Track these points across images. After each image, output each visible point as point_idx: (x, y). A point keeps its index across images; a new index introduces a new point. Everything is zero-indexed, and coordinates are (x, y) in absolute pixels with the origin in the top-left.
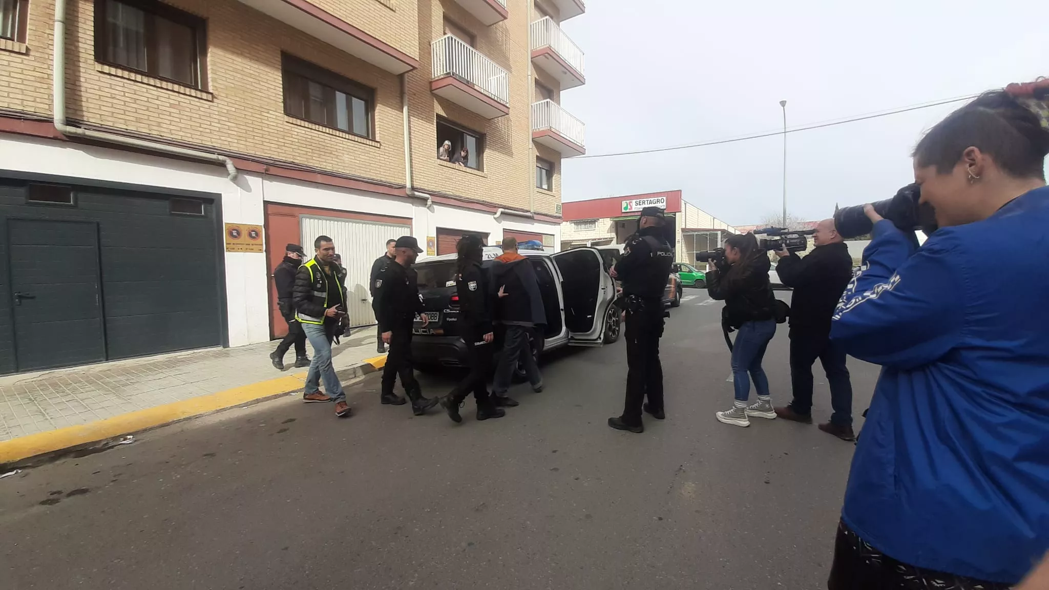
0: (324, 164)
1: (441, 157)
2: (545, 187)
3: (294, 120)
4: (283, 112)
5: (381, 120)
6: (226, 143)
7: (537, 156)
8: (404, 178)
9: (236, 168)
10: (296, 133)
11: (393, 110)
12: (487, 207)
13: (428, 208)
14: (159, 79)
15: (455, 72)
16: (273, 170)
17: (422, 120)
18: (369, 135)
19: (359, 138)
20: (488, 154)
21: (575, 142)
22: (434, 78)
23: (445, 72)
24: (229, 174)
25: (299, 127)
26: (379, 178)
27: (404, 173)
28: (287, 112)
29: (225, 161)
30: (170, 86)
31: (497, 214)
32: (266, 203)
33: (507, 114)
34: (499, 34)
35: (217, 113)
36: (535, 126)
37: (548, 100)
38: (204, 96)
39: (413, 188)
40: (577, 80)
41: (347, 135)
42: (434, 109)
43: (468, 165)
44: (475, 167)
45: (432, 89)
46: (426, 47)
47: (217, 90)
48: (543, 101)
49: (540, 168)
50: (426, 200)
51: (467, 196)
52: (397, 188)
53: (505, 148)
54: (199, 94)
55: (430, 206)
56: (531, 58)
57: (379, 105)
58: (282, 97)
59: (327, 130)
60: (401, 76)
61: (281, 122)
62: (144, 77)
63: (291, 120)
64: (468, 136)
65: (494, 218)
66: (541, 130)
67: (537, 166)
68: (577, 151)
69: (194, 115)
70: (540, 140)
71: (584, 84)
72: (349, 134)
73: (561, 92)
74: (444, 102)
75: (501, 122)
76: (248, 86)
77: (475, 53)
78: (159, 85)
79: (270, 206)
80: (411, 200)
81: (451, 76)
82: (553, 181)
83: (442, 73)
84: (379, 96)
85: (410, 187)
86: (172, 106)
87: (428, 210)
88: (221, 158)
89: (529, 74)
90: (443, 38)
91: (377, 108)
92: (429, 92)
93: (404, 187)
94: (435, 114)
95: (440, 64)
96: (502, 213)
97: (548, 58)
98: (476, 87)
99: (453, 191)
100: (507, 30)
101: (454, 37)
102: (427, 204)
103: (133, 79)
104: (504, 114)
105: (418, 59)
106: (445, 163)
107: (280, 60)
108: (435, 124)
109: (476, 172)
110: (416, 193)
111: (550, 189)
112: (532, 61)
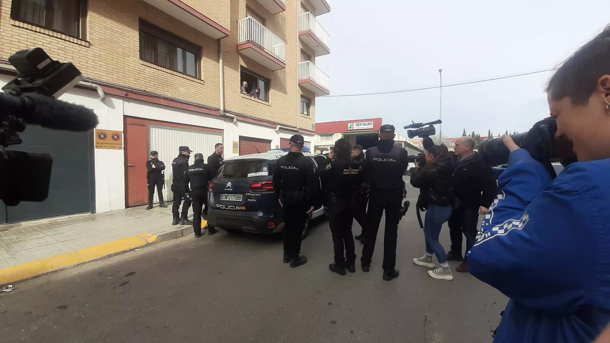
0: (166, 93)
1: (243, 92)
2: (305, 113)
3: (147, 64)
4: (139, 58)
5: (205, 67)
6: (98, 75)
7: (301, 94)
8: (218, 104)
9: (105, 93)
10: (147, 72)
11: (213, 61)
12: (271, 124)
13: (234, 124)
14: (52, 31)
15: (253, 40)
16: (131, 95)
17: (231, 68)
18: (197, 75)
19: (190, 78)
20: (272, 92)
21: (324, 87)
22: (239, 43)
23: (247, 40)
24: (99, 97)
25: (150, 68)
26: (203, 104)
27: (219, 101)
28: (142, 58)
29: (97, 88)
30: (59, 35)
31: (277, 128)
32: (125, 117)
33: (284, 68)
34: (280, 20)
35: (92, 55)
36: (300, 77)
37: (309, 61)
38: (83, 43)
39: (225, 111)
40: (326, 51)
41: (182, 75)
42: (239, 62)
43: (260, 98)
44: (264, 100)
45: (238, 49)
46: (235, 23)
47: (92, 40)
48: (306, 62)
49: (303, 102)
50: (233, 118)
51: (259, 117)
52: (215, 110)
53: (282, 89)
54: (79, 42)
55: (235, 122)
56: (299, 36)
57: (203, 57)
58: (139, 48)
59: (169, 71)
60: (219, 40)
61: (138, 64)
62: (41, 29)
63: (144, 63)
64: (260, 81)
65: (275, 131)
66: (304, 79)
67: (301, 101)
68: (325, 92)
69: (76, 56)
70: (304, 85)
71: (329, 53)
72: (183, 74)
73: (316, 58)
74: (246, 59)
75: (280, 73)
76: (115, 39)
77: (265, 29)
78: (52, 35)
79: (128, 119)
80: (223, 118)
81: (250, 42)
82: (310, 110)
83: (245, 40)
84: (204, 52)
85: (223, 110)
86: (60, 49)
87: (234, 125)
88: (94, 85)
89: (297, 45)
90: (246, 19)
91: (203, 59)
92: (236, 52)
93: (219, 110)
94: (240, 65)
95: (243, 35)
96: (280, 128)
97: (309, 37)
98: (265, 50)
99: (250, 114)
100: (284, 18)
101: (253, 19)
102: (233, 121)
103: (34, 30)
104: (283, 68)
105: (230, 30)
106: (245, 96)
107: (138, 24)
108: (240, 71)
109: (264, 102)
110: (227, 114)
111: (308, 114)
112: (299, 38)
